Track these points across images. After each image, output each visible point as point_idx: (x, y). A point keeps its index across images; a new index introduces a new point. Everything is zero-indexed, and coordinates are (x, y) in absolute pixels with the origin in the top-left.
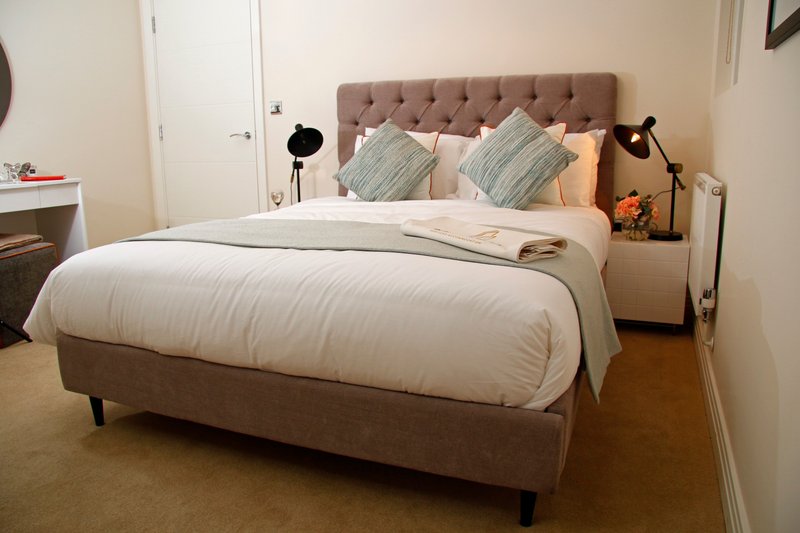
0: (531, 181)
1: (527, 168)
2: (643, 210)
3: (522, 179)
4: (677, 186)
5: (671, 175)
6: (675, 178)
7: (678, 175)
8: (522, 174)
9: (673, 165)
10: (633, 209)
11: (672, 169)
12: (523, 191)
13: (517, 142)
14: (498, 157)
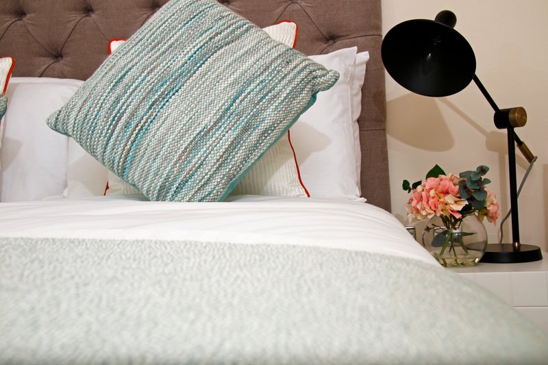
0: (231, 136)
1: (220, 104)
2: (471, 199)
3: (207, 132)
4: (518, 151)
5: (505, 131)
6: (513, 138)
7: (516, 130)
8: (207, 120)
9: (507, 112)
10: (449, 199)
11: (505, 119)
12: (213, 159)
13: (190, 49)
14: (146, 87)
